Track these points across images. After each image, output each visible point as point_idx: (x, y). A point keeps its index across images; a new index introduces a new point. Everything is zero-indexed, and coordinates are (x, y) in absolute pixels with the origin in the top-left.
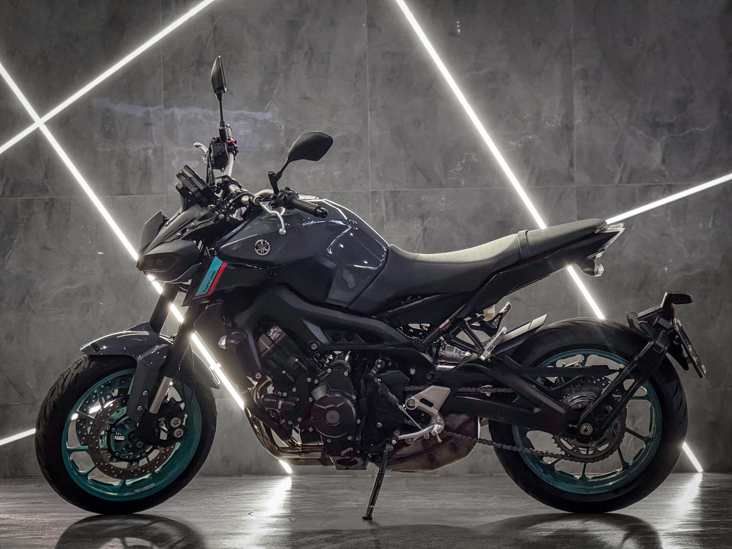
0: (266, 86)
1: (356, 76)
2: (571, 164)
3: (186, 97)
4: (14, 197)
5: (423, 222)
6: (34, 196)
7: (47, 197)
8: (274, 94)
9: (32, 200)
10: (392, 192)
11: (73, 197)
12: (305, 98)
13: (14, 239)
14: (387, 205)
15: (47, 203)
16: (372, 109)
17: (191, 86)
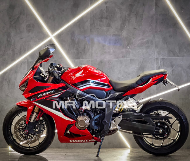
0: (123, 25)
1: (151, 21)
3: (97, 28)
5: (172, 68)
8: (125, 28)
10: (162, 58)
11: (62, 60)
12: (135, 29)
14: (161, 62)
16: (156, 32)
17: (99, 25)
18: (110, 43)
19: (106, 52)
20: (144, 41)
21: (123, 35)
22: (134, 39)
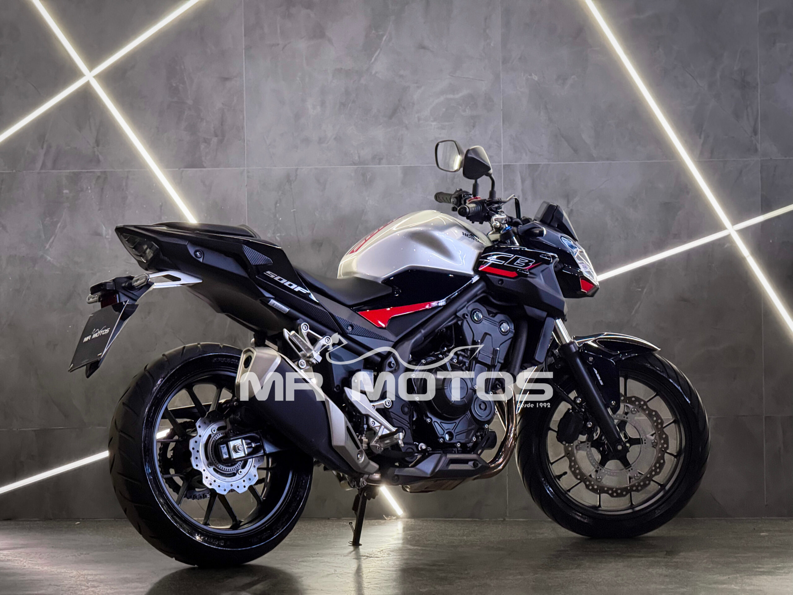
0: (374, 32)
1: (486, 19)
2: (755, 132)
3: (272, 45)
4: (57, 170)
5: (568, 202)
6: (82, 169)
7: (98, 171)
8: (383, 42)
9: (80, 173)
10: (529, 165)
11: (132, 170)
12: (423, 47)
13: (57, 222)
14: (523, 181)
15: (99, 177)
16: (505, 61)
17: (279, 31)
18: (323, 104)
19: (307, 141)
20: (457, 96)
21: (376, 73)
22: (418, 87)
